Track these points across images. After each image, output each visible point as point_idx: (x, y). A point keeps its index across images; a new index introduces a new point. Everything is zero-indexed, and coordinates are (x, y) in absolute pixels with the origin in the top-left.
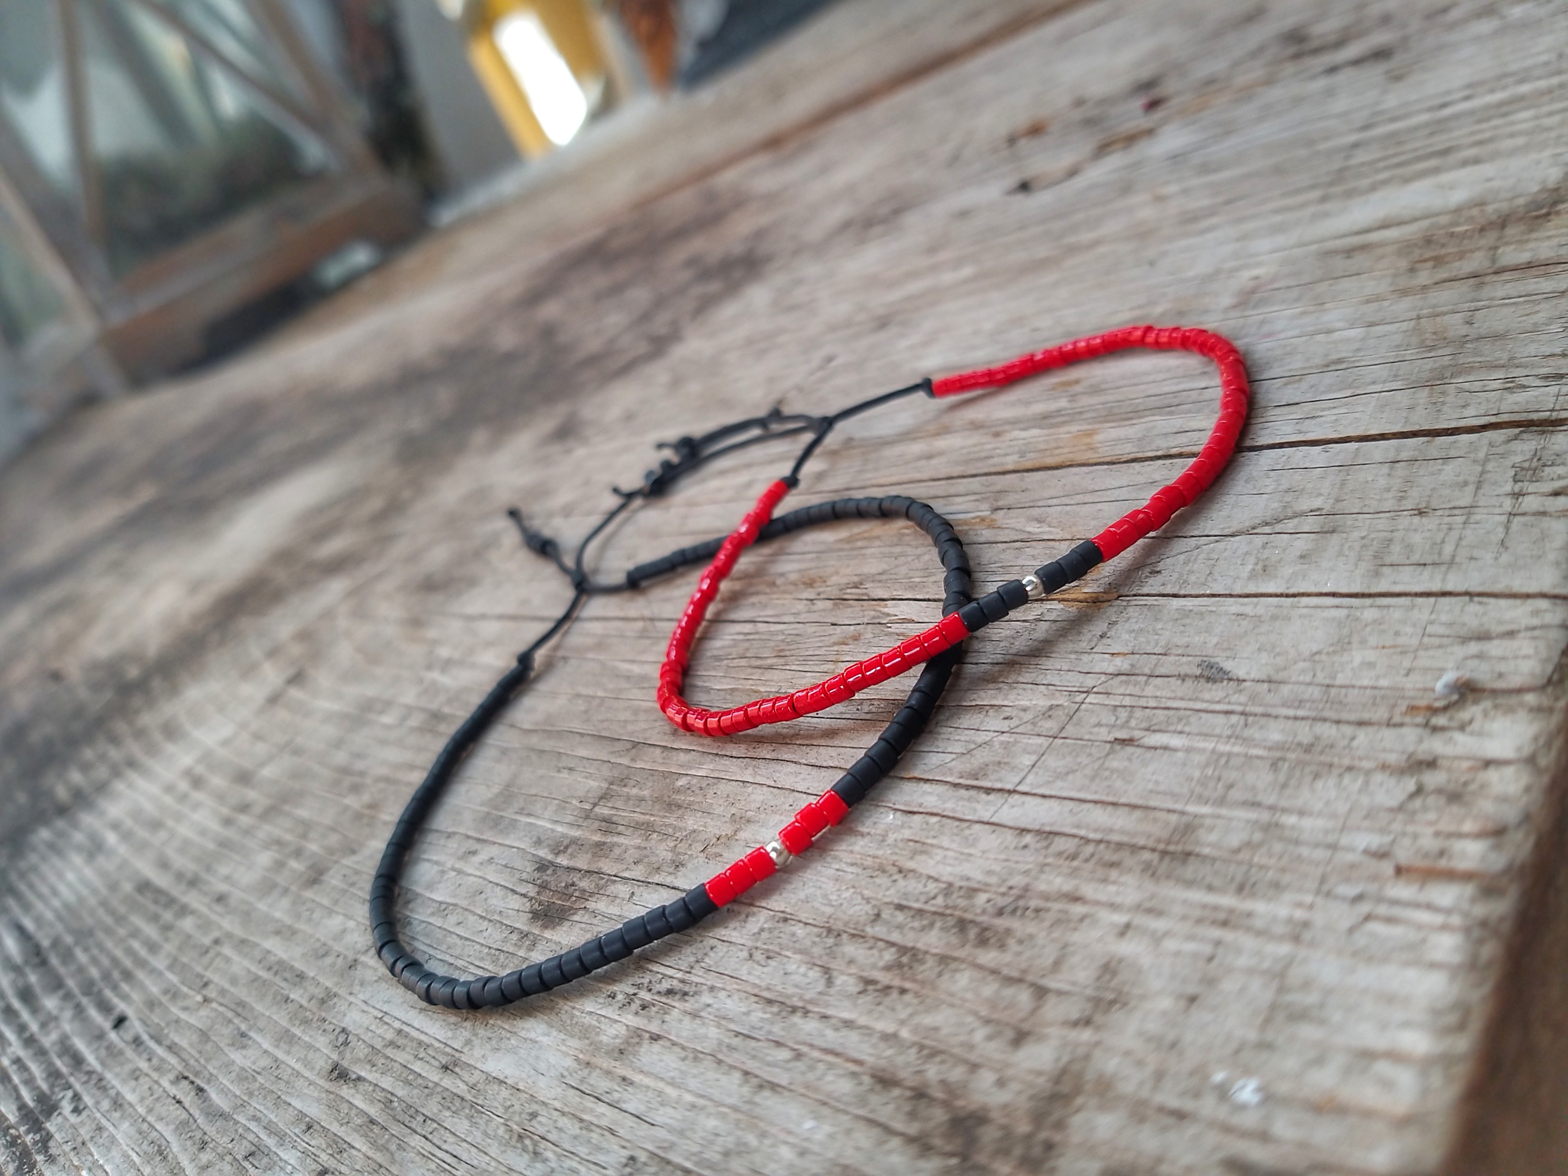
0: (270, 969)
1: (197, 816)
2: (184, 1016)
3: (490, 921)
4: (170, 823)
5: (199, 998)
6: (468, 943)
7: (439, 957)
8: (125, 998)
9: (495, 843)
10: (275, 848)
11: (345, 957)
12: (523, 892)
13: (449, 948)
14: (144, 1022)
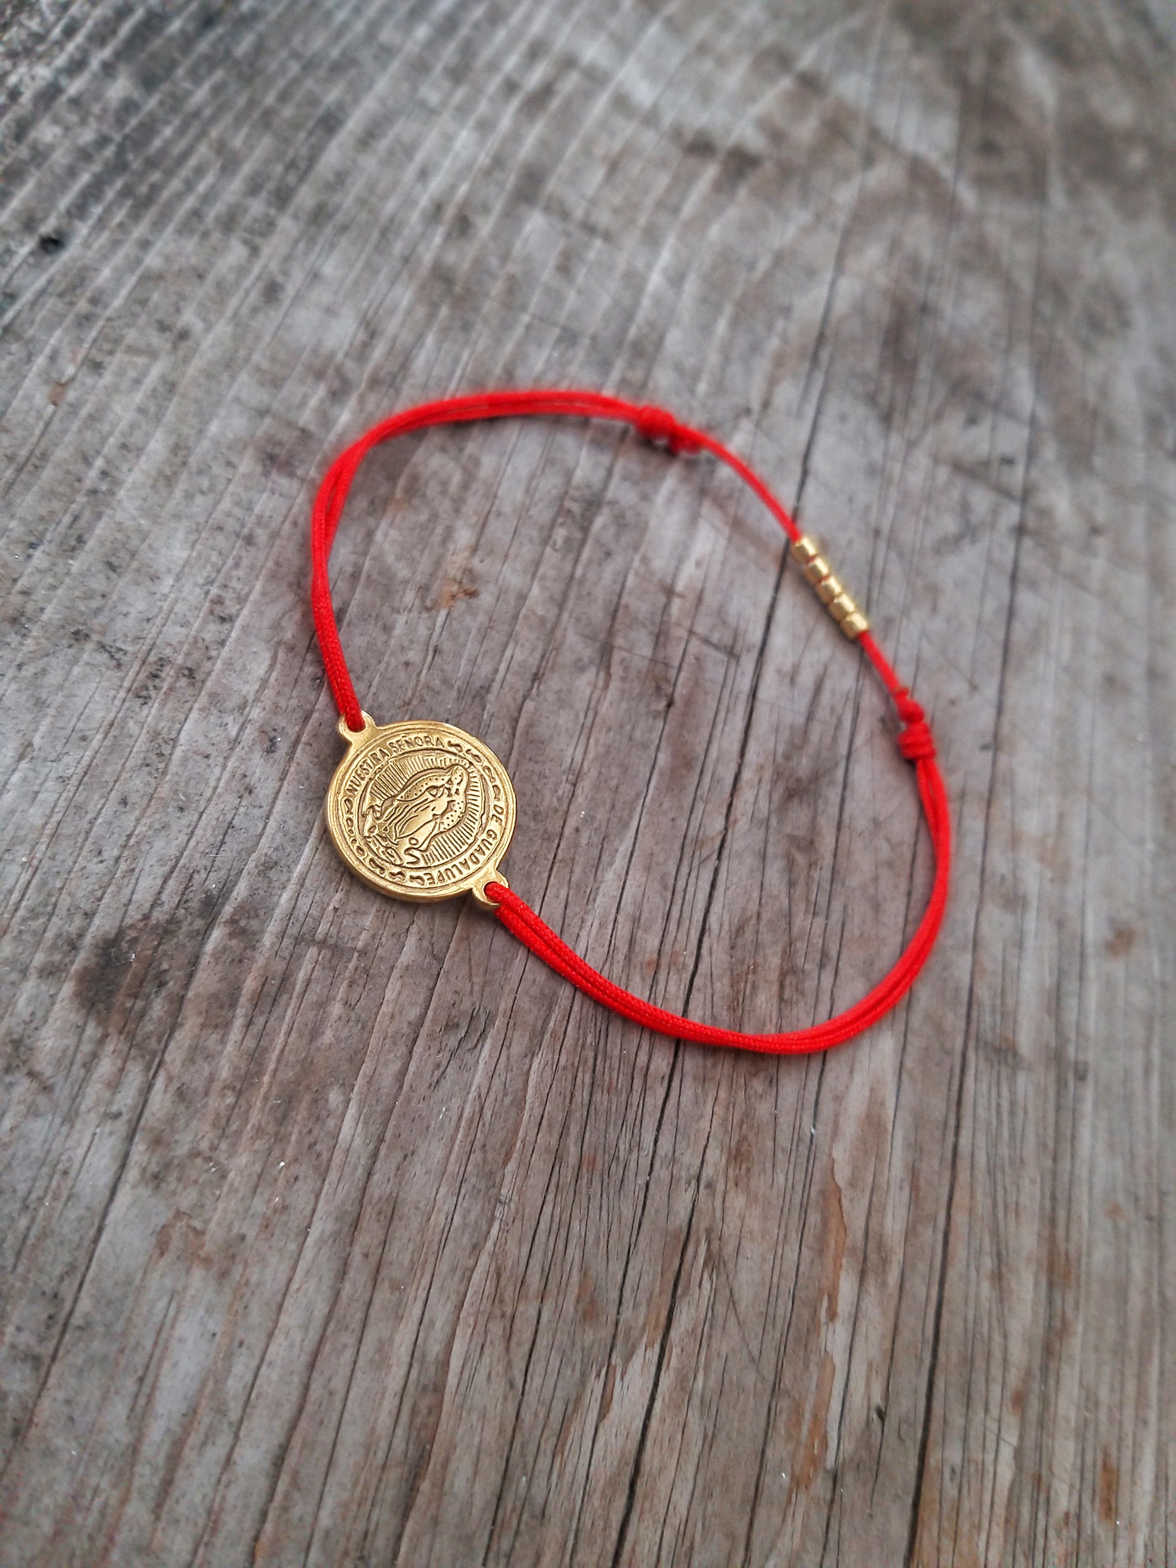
0: (104, 474)
1: (465, 137)
2: (40, 361)
3: (117, 860)
4: (460, 94)
5: (70, 370)
6: (80, 840)
7: (65, 795)
8: (101, 223)
9: (282, 779)
10: (362, 336)
11: (98, 611)
12: (164, 897)
13: (78, 808)
14: (42, 292)
